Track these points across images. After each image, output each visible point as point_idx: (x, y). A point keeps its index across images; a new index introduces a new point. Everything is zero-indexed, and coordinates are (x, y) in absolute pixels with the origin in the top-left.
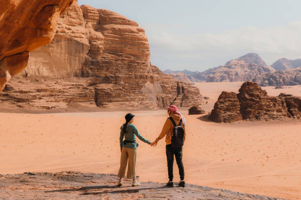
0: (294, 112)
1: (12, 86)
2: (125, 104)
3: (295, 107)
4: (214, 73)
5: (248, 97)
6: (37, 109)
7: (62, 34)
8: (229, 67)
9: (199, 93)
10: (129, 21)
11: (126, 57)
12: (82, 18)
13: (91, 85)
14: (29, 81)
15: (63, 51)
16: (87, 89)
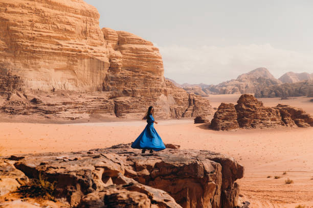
0: (287, 121)
1: (41, 99)
2: (141, 114)
3: (288, 116)
4: (226, 86)
5: (245, 108)
6: (63, 120)
7: (85, 54)
8: (240, 81)
9: (209, 104)
10: (145, 42)
11: (142, 73)
12: (104, 40)
13: (111, 98)
14: (56, 95)
15: (86, 69)
16: (107, 101)
